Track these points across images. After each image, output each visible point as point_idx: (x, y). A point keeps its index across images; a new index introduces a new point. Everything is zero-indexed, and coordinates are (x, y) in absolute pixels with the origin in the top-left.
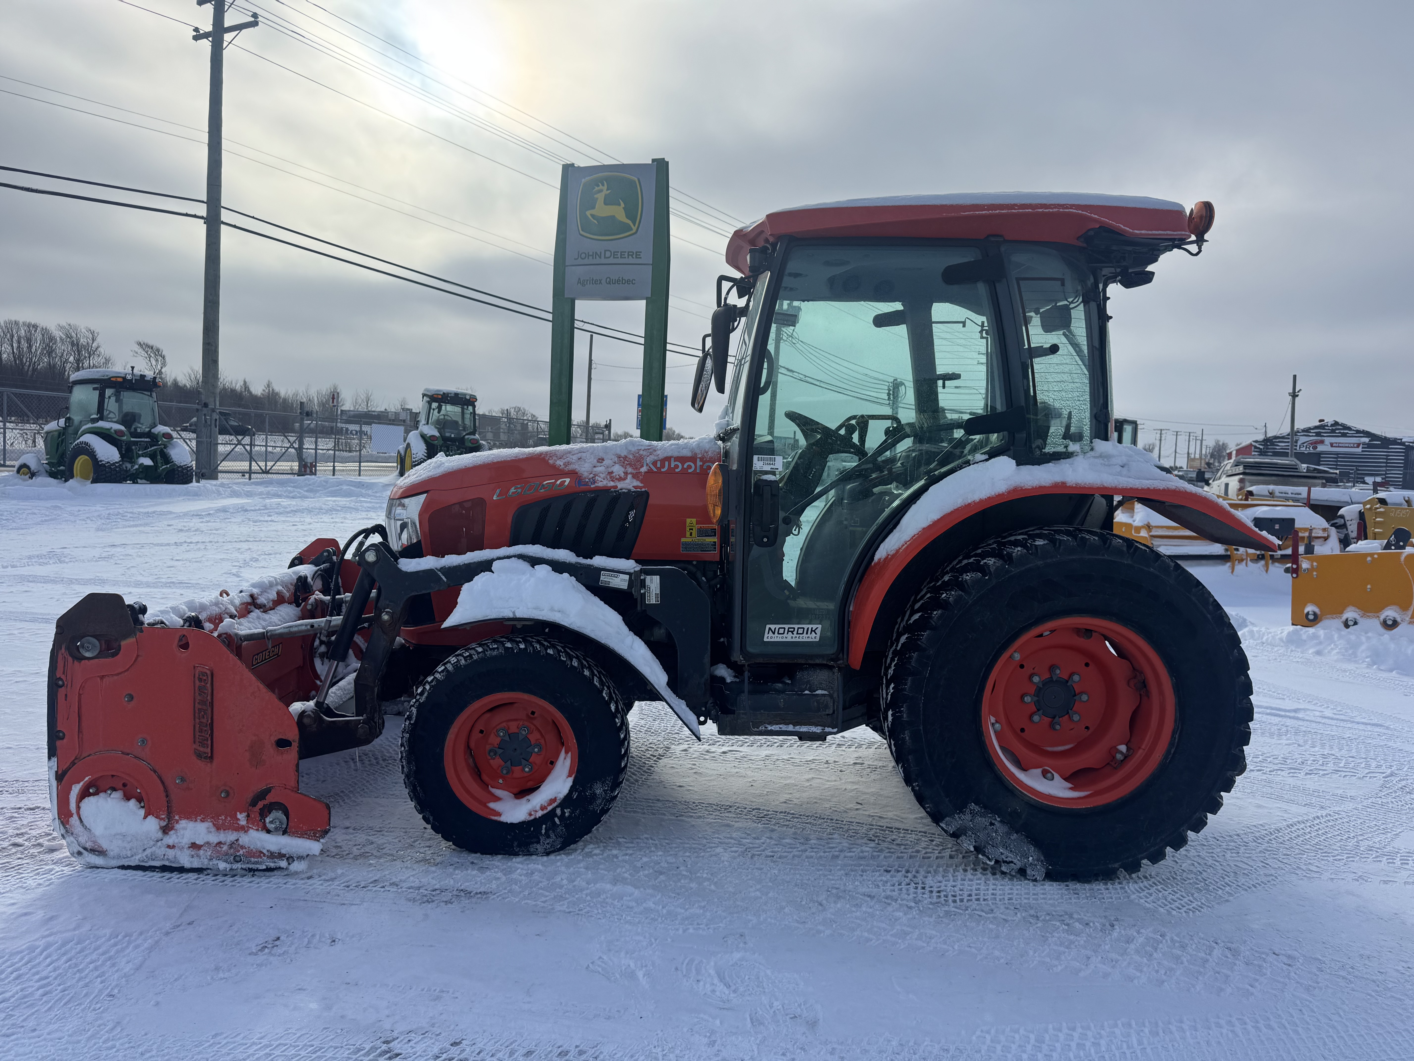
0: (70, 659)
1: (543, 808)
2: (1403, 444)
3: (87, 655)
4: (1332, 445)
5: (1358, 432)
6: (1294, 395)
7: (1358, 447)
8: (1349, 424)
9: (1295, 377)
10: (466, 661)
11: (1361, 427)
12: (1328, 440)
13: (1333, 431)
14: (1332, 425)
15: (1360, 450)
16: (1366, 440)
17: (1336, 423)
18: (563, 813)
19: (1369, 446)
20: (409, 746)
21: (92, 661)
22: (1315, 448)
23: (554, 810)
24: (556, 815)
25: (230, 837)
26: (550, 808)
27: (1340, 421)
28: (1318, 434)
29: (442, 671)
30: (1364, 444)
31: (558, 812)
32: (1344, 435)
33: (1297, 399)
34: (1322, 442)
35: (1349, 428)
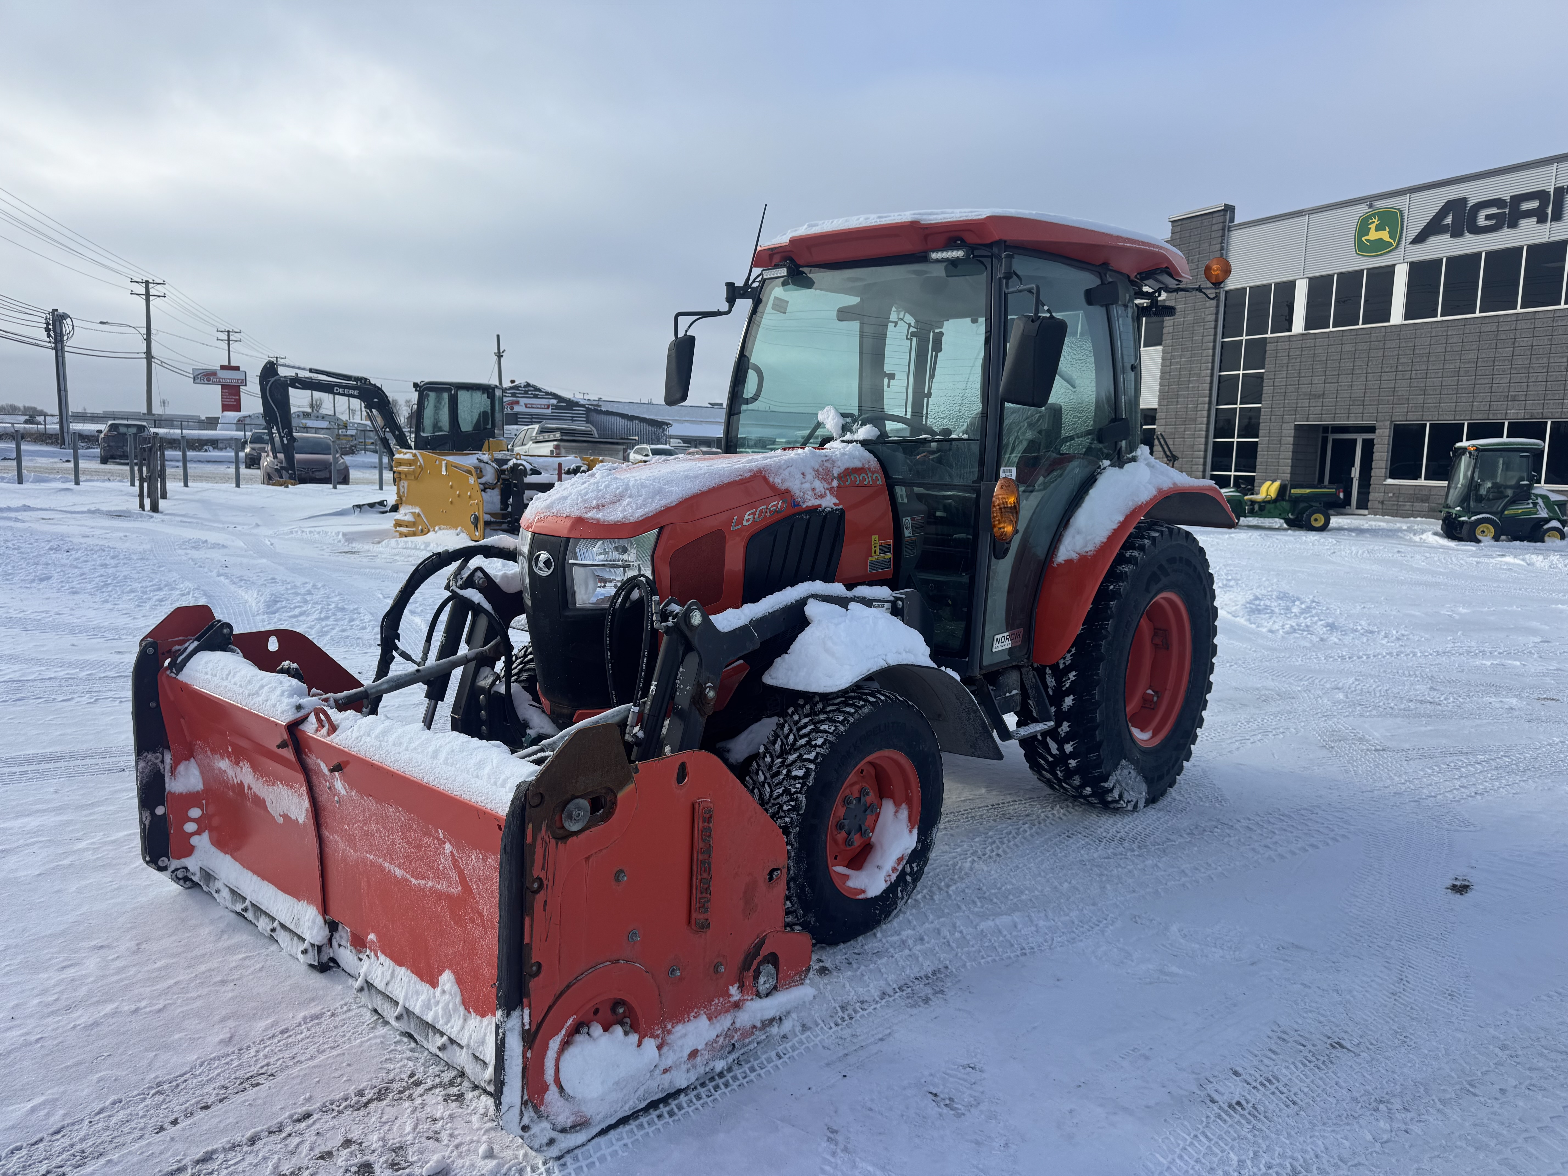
0: (553, 841)
1: (894, 870)
2: (583, 406)
3: (574, 827)
4: (526, 406)
5: (547, 393)
6: (499, 356)
7: (548, 408)
8: (539, 385)
9: (498, 336)
10: (844, 726)
11: (549, 389)
12: (523, 401)
13: (526, 392)
14: (525, 387)
15: (549, 411)
16: (554, 402)
17: (528, 385)
18: (912, 868)
19: (557, 407)
20: (800, 843)
21: (582, 836)
22: (512, 408)
23: (904, 868)
24: (907, 874)
25: (725, 1022)
26: (900, 868)
27: (532, 382)
28: (514, 395)
29: (824, 743)
30: (553, 405)
31: (908, 870)
32: (536, 396)
33: (502, 359)
34: (518, 403)
35: (539, 390)
